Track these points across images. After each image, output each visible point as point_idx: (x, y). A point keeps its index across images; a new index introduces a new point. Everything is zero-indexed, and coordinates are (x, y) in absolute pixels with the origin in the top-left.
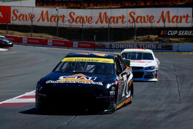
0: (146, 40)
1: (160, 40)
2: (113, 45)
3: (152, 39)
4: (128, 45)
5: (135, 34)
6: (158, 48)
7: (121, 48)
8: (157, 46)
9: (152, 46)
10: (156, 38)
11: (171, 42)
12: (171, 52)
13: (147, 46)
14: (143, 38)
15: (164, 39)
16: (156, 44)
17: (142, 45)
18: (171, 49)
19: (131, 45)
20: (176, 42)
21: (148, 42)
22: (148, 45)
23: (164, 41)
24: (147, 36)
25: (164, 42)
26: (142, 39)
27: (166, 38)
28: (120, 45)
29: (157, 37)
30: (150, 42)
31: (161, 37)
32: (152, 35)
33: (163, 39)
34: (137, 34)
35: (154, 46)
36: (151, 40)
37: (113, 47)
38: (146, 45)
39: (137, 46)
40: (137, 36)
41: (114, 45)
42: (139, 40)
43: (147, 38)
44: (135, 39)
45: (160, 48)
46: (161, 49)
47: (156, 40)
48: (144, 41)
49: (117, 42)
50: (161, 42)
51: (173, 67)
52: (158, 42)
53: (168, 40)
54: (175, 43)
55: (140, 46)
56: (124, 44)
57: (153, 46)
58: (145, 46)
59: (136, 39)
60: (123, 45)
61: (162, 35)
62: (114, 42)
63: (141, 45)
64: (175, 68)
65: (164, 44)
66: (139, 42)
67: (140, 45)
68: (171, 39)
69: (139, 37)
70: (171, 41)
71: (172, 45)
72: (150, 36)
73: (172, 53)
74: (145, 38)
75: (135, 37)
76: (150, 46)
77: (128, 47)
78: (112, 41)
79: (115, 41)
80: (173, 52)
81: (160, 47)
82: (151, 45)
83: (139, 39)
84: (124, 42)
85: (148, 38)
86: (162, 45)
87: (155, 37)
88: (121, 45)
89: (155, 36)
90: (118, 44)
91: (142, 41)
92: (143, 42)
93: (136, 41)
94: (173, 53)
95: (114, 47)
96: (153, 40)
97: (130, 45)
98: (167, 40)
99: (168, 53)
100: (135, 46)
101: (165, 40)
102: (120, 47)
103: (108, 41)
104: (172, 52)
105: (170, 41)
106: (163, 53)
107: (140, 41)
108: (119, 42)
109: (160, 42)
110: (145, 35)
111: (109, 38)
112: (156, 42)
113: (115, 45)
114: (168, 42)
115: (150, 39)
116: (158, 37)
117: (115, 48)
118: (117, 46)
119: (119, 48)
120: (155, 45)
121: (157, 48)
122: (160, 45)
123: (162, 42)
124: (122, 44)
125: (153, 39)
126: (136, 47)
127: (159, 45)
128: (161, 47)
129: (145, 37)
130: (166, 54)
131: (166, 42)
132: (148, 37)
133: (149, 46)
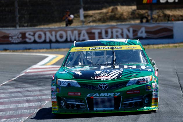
0: (107, 19)
1: (141, 17)
2: (30, 35)
3: (122, 14)
4: (66, 31)
5: (82, 4)
6: (139, 35)
7: (48, 40)
8: (135, 31)
9: (122, 32)
10: (133, 13)
11: (169, 20)
12: (169, 43)
13: (112, 32)
14: (101, 13)
15: (152, 14)
16: (132, 26)
17: (99, 31)
18: (171, 37)
19: (72, 31)
20: (180, 18)
21: (113, 24)
22: (114, 30)
23: (152, 18)
24: (111, 8)
25: (151, 21)
26: (98, 17)
27: (156, 9)
28: (45, 34)
29: (135, 10)
30: (119, 23)
31: (144, 9)
32: (122, 4)
33: (149, 12)
34: (87, 6)
35: (129, 31)
36: (120, 19)
37: (30, 39)
38: (109, 31)
39: (88, 33)
40: (86, 9)
41: (32, 34)
42: (91, 19)
43: (110, 14)
44: (82, 18)
45: (144, 35)
46: (146, 38)
47: (133, 16)
48: (103, 20)
49: (38, 27)
50: (144, 21)
51: (175, 80)
52: (138, 22)
53: (162, 15)
54: (179, 20)
55: (94, 33)
56: (56, 32)
57: (125, 31)
58: (107, 32)
59: (86, 16)
60: (54, 33)
61: (145, 4)
62: (31, 26)
63: (96, 32)
64: (181, 81)
65: (152, 26)
66: (91, 24)
67: (93, 31)
68: (168, 12)
69: (91, 12)
70: (169, 16)
71: (172, 27)
72: (117, 8)
73: (171, 45)
74: (107, 13)
75: (82, 12)
76: (120, 31)
77: (67, 36)
78: (26, 25)
79: (34, 26)
80: (174, 43)
81: (142, 33)
82: (122, 29)
83: (92, 16)
84: (56, 27)
85: (113, 14)
86: (146, 28)
87: (130, 10)
88: (48, 34)
89: (130, 7)
90: (41, 30)
91: (100, 20)
92: (101, 24)
93: (83, 22)
94: (176, 46)
95: (32, 40)
96: (125, 17)
97: (69, 33)
98: (159, 16)
99: (164, 45)
100: (82, 35)
101: (155, 16)
102: (45, 38)
103: (15, 26)
104: (172, 43)
105: (168, 18)
106: (151, 46)
107: (94, 21)
108: (42, 27)
109: (142, 22)
110: (106, 7)
111: (17, 19)
112: (133, 22)
113: (34, 35)
114: (162, 21)
115: (117, 16)
116: (138, 9)
117: (35, 42)
118: (40, 37)
119: (45, 42)
120: (131, 30)
121: (137, 34)
122: (143, 29)
123: (148, 21)
124: (51, 31)
125: (125, 14)
126: (84, 36)
127: (142, 27)
128: (146, 32)
129: (104, 11)
130: (158, 48)
131: (156, 20)
132: (113, 11)
133: (117, 32)
